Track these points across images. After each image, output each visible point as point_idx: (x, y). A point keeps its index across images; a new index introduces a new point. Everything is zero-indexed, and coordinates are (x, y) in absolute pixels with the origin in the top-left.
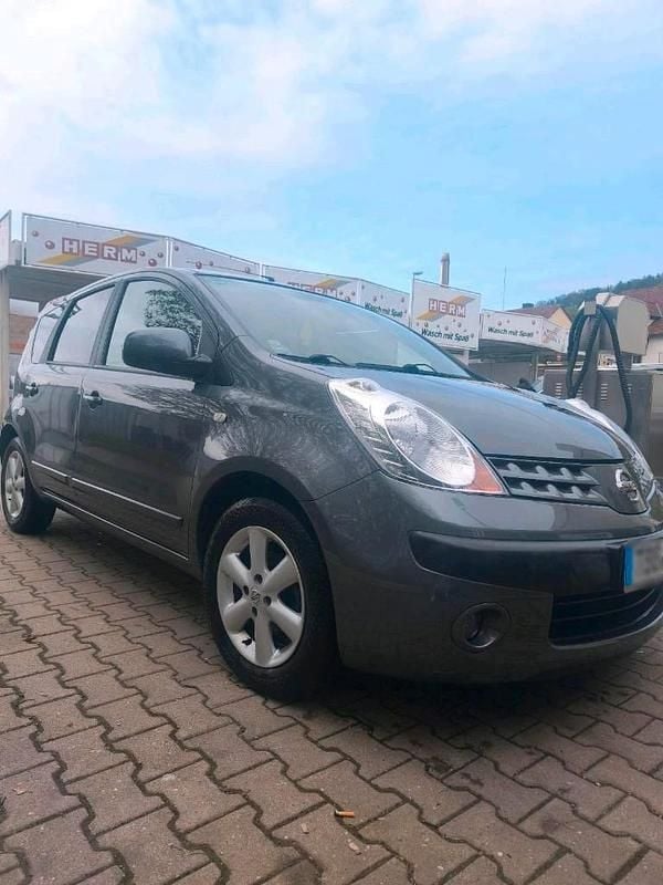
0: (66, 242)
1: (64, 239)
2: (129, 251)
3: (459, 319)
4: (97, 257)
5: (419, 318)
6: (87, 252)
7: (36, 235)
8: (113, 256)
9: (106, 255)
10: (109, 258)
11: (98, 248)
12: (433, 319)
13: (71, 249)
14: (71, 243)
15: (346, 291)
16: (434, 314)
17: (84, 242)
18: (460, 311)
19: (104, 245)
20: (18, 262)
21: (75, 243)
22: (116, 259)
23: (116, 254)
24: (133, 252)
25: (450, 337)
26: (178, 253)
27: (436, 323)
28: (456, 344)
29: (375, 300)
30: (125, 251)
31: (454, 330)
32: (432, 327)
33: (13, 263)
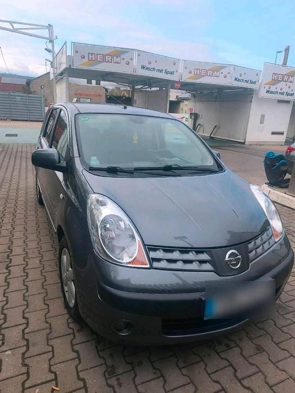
0: (90, 55)
1: (89, 53)
2: (117, 58)
3: (289, 84)
4: (103, 62)
5: (265, 84)
6: (99, 60)
7: (77, 52)
8: (110, 61)
9: (107, 61)
10: (108, 62)
11: (103, 57)
12: (274, 84)
13: (92, 58)
14: (92, 55)
15: (224, 71)
16: (275, 81)
17: (97, 54)
18: (291, 79)
19: (106, 55)
20: (70, 66)
21: (93, 55)
22: (111, 62)
23: (111, 60)
24: (119, 58)
25: (282, 94)
26: (140, 57)
27: (275, 86)
28: (285, 98)
29: (240, 76)
30: (115, 58)
31: (285, 90)
32: (273, 89)
33: (68, 67)
